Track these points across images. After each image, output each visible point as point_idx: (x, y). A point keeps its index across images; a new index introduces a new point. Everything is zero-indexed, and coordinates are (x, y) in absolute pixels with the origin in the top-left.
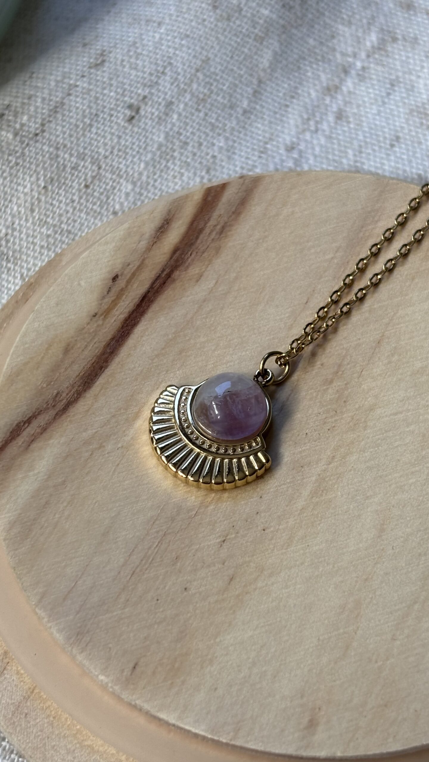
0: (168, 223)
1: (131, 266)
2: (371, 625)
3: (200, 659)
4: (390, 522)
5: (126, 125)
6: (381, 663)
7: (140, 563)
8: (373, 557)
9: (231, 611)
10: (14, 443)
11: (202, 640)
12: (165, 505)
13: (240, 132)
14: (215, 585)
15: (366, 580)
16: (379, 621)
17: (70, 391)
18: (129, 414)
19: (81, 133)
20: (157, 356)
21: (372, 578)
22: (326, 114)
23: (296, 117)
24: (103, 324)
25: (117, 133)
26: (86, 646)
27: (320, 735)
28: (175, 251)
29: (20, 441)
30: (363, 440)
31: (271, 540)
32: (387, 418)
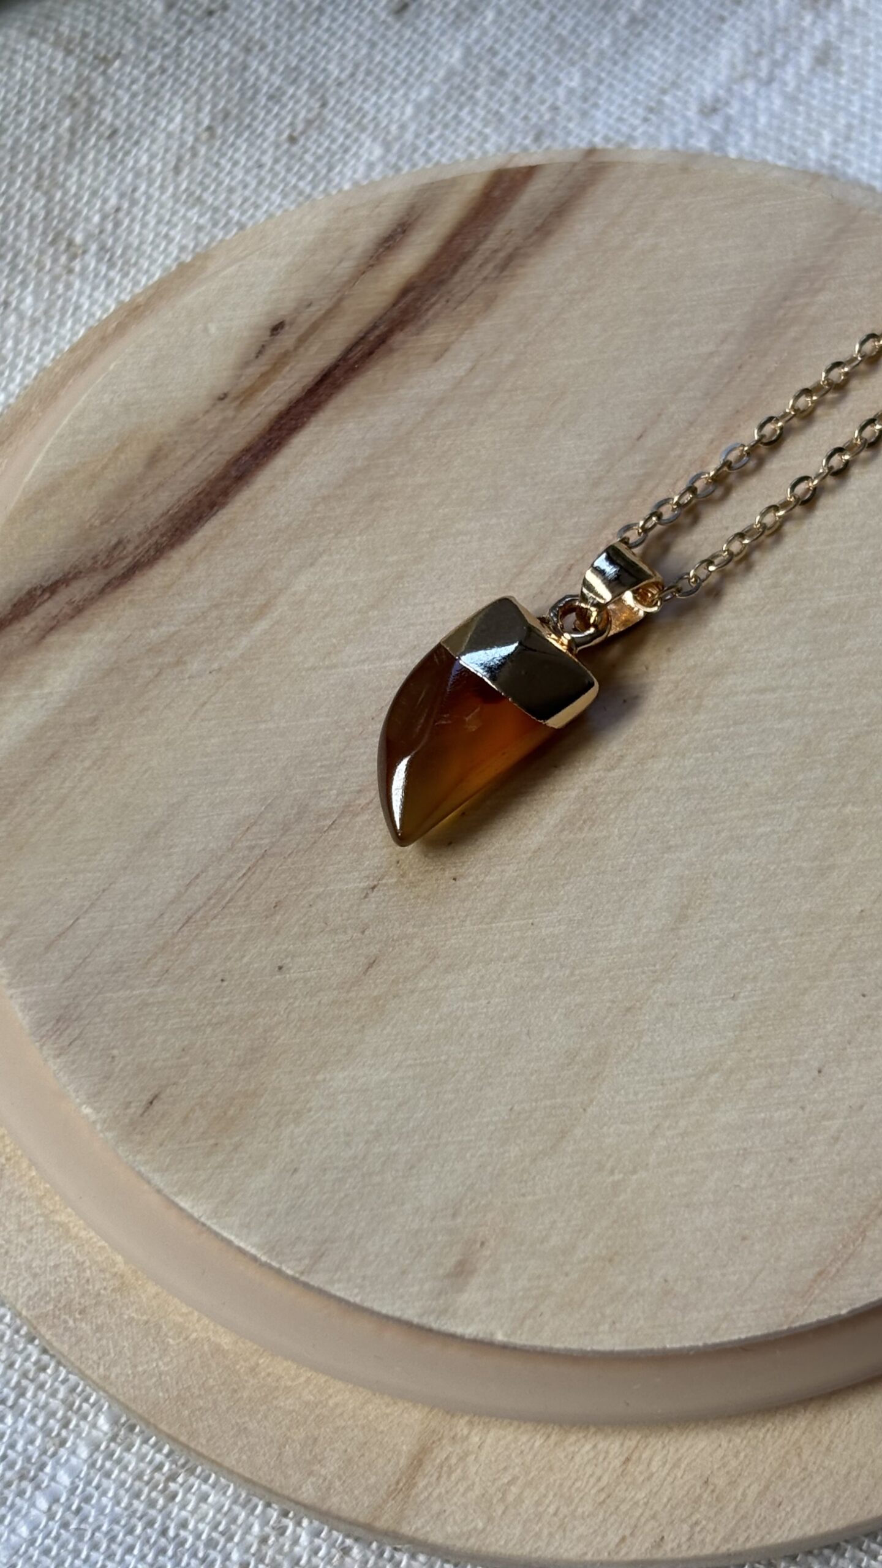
0: (404, 232)
1: (312, 309)
2: (617, 1100)
3: (277, 1108)
4: (701, 904)
5: (389, 19)
6: (621, 1176)
7: (205, 904)
8: (652, 968)
9: (357, 1027)
10: (17, 626)
11: (291, 1072)
12: (276, 798)
13: (615, 63)
14: (338, 970)
15: (628, 1010)
16: (636, 1094)
17: (144, 542)
18: (246, 607)
19: (298, 23)
20: (324, 498)
21: (640, 1009)
22: (797, 49)
23: (735, 46)
24: (234, 418)
25: (368, 35)
26: (70, 1044)
27: (471, 1295)
28: (405, 291)
29: (27, 625)
30: (687, 732)
31: (463, 901)
32: (744, 697)
